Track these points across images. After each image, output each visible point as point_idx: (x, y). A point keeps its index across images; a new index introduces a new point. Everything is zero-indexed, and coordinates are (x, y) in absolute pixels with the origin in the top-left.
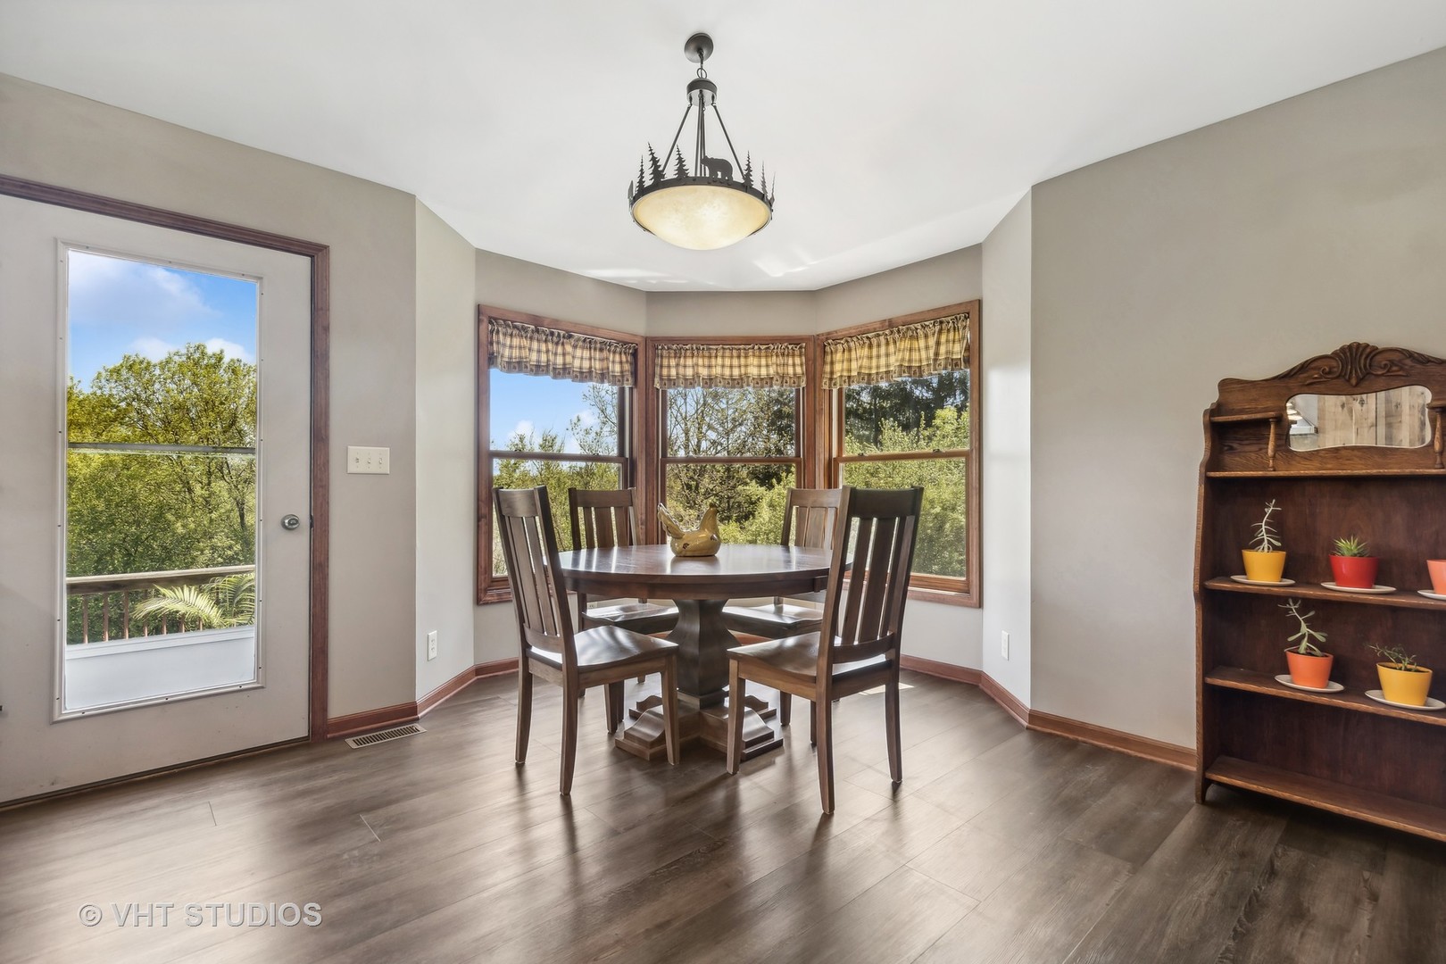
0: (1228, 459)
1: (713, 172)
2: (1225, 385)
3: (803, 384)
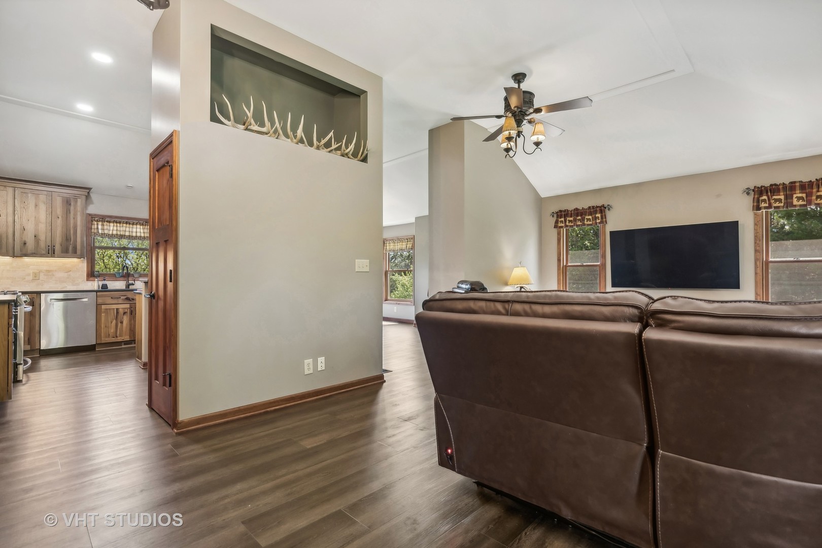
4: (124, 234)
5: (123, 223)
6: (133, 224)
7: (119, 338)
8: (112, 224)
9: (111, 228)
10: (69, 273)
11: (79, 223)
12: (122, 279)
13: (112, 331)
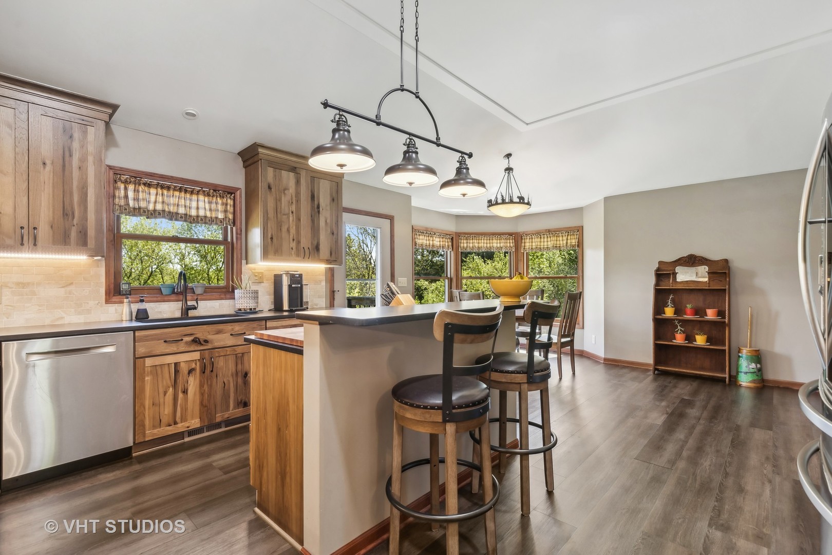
0: (661, 283)
1: (520, 201)
2: (660, 263)
3: (514, 250)
4: (175, 210)
5: (175, 190)
6: (192, 193)
7: (180, 425)
8: (153, 191)
9: (153, 198)
10: (68, 289)
11: (91, 180)
12: (174, 297)
13: (166, 412)
